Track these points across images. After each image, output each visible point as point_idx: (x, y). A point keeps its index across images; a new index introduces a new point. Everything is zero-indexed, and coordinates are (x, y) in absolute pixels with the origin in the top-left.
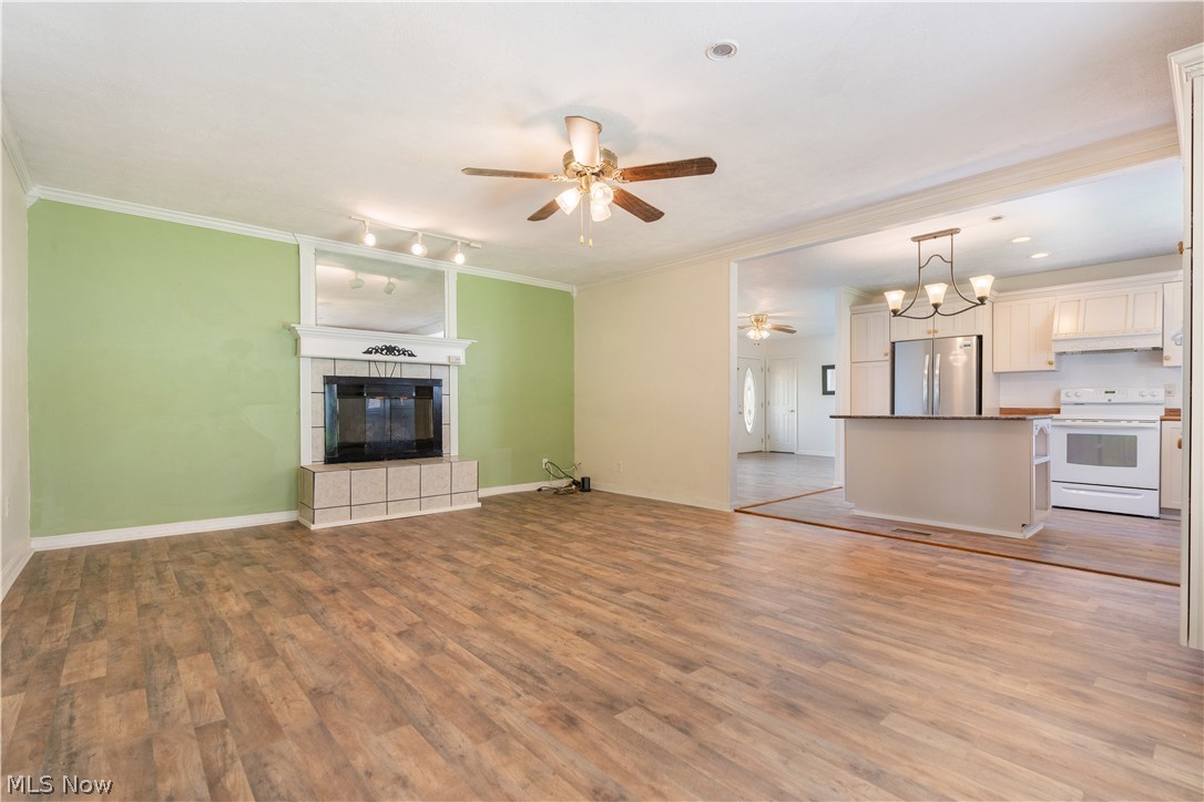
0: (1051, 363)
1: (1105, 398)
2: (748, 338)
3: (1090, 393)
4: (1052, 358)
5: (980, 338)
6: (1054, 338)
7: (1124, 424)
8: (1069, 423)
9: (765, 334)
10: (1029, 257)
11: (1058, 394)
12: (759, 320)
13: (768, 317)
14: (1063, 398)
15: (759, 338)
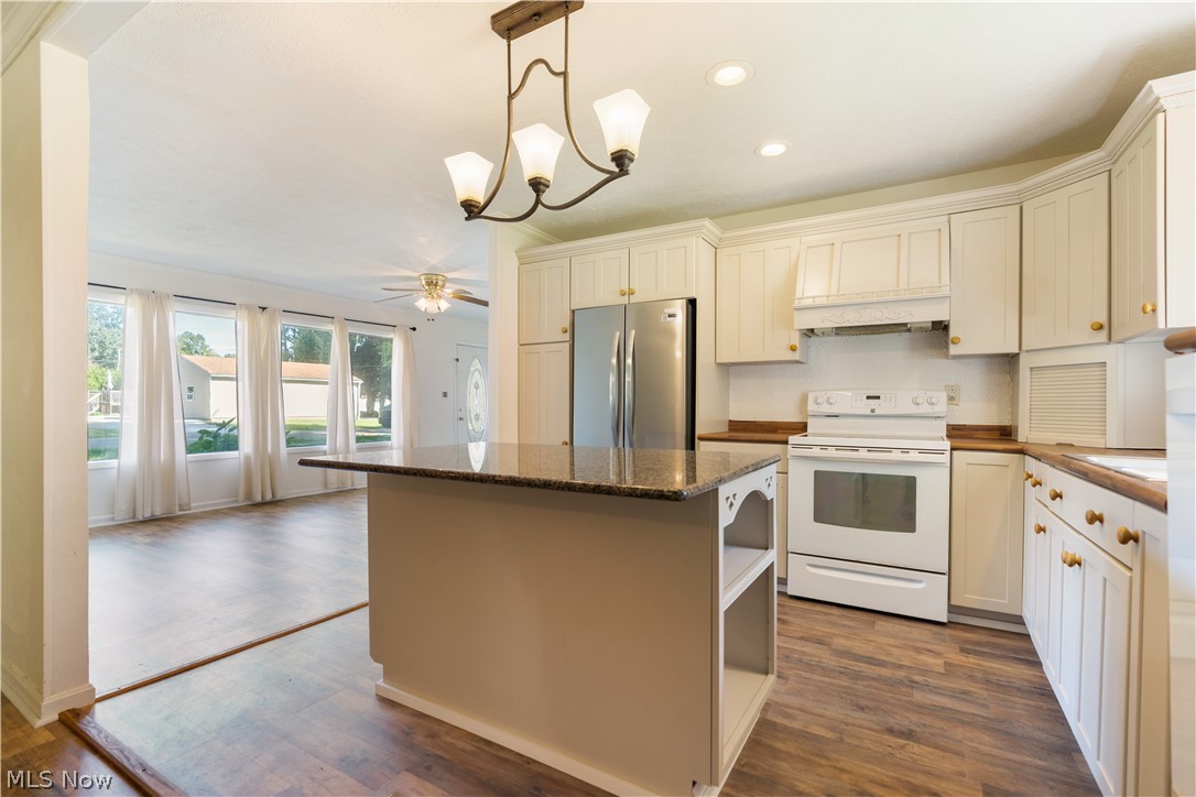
0: (793, 349)
1: (865, 407)
2: (417, 309)
3: (848, 400)
4: (796, 339)
5: (692, 303)
6: (796, 304)
7: (896, 455)
8: (816, 452)
9: (444, 305)
10: (756, 152)
11: (804, 400)
12: (432, 283)
13: (446, 280)
14: (812, 407)
15: (436, 311)
